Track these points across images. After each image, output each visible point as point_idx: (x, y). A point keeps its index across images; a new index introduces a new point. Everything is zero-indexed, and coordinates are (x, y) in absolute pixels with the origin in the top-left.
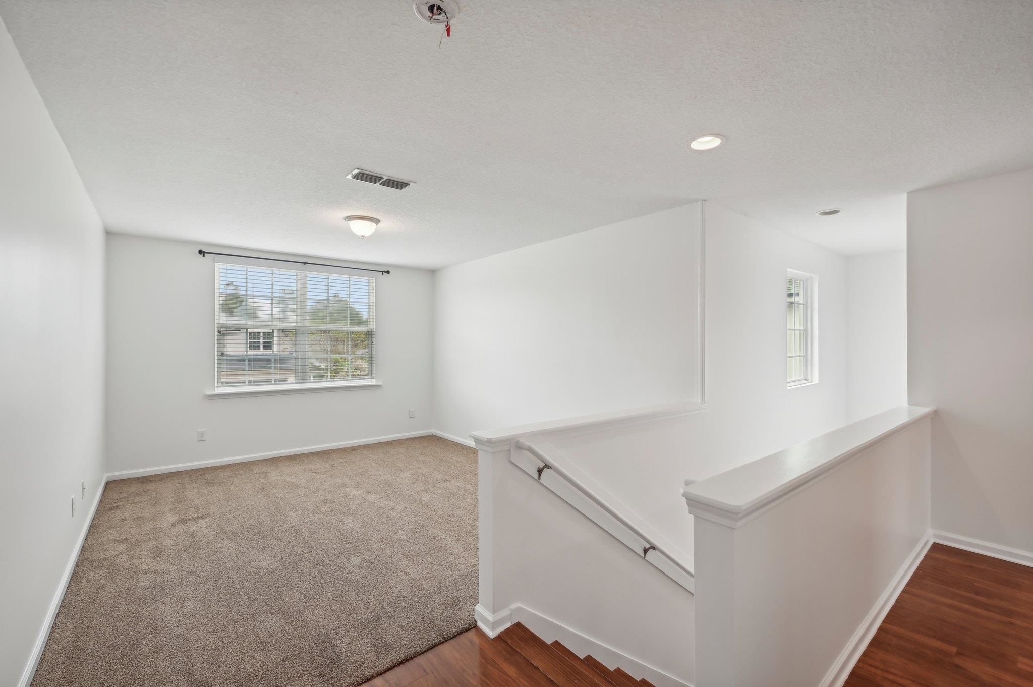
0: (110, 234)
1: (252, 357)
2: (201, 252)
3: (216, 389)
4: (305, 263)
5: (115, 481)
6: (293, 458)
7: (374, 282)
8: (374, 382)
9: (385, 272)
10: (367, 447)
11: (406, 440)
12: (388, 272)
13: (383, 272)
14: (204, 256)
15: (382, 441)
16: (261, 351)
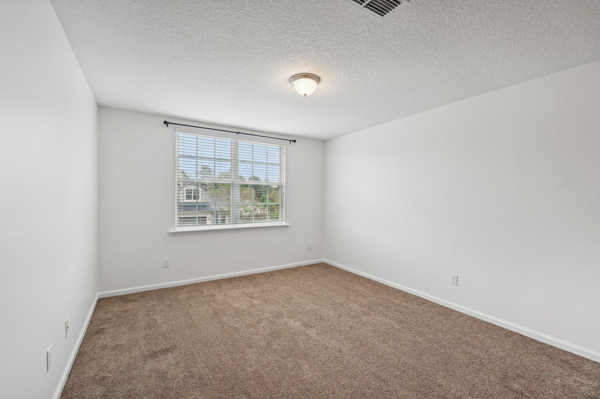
0: (100, 107)
1: (201, 204)
2: (165, 122)
3: (176, 228)
4: (238, 133)
5: (104, 298)
6: (230, 280)
7: (285, 148)
8: (284, 223)
9: (292, 141)
10: (280, 272)
11: (306, 266)
12: (295, 141)
13: (290, 141)
14: (167, 126)
15: (289, 267)
16: (192, 201)
